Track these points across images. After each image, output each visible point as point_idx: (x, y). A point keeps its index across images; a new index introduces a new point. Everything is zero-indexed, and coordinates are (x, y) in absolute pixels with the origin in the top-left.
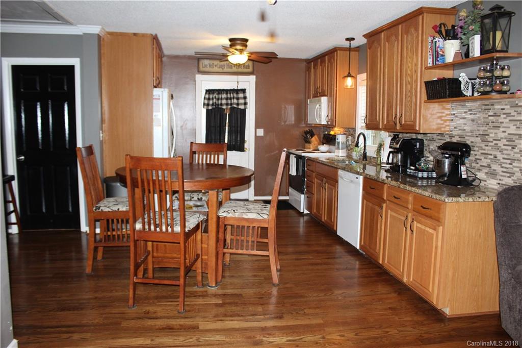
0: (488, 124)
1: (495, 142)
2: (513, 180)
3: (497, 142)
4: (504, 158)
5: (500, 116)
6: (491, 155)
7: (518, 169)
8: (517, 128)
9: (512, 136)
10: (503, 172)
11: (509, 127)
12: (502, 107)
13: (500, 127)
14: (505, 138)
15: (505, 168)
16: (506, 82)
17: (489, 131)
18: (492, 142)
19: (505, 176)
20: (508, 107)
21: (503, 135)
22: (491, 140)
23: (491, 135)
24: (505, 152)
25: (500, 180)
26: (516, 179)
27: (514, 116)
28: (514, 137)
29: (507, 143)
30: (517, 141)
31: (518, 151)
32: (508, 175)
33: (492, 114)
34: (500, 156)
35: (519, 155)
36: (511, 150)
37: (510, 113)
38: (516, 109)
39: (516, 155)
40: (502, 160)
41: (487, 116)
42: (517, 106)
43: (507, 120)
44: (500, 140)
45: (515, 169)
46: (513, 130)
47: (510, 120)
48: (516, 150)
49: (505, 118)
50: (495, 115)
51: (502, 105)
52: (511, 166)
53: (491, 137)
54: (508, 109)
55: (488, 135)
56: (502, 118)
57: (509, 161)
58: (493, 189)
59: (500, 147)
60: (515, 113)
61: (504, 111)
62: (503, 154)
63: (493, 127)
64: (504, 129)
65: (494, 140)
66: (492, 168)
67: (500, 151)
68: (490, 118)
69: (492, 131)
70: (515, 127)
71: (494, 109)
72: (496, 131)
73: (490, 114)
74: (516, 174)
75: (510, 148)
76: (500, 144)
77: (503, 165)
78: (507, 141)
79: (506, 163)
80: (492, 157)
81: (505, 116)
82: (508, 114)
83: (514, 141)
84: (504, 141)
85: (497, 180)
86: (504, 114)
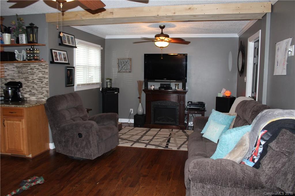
0: (28, 73)
1: (32, 81)
2: (43, 96)
3: (33, 81)
4: (38, 87)
5: (33, 69)
6: (31, 86)
7: (45, 91)
8: (43, 74)
9: (41, 78)
10: (38, 93)
11: (39, 74)
12: (35, 66)
13: (34, 74)
14: (38, 79)
15: (39, 91)
16: (36, 56)
17: (29, 76)
18: (31, 81)
19: (39, 95)
20: (38, 66)
21: (36, 77)
22: (30, 80)
23: (30, 78)
24: (38, 84)
25: (37, 96)
26: (45, 95)
27: (41, 69)
28: (42, 78)
29: (39, 81)
30: (43, 80)
31: (44, 84)
32: (41, 94)
33: (29, 68)
34: (35, 86)
35: (45, 85)
36: (41, 84)
37: (39, 68)
38: (42, 67)
39: (43, 85)
40: (37, 88)
41: (27, 69)
42: (42, 65)
43: (38, 71)
44: (35, 80)
45: (44, 91)
46: (41, 75)
47: (39, 71)
48: (43, 83)
49: (36, 70)
50: (31, 69)
51: (35, 65)
52: (41, 90)
53: (30, 79)
54: (37, 67)
55: (29, 78)
56: (35, 70)
57: (41, 88)
58: (35, 101)
59: (35, 82)
60: (41, 68)
61: (36, 67)
62: (37, 85)
63: (31, 74)
64: (36, 75)
65: (32, 80)
66: (32, 92)
67: (36, 84)
68: (28, 70)
69: (30, 76)
70: (42, 74)
71: (30, 66)
72: (32, 76)
73: (28, 68)
74: (45, 93)
75: (40, 82)
76: (35, 81)
77: (38, 90)
78: (39, 80)
79: (39, 89)
80: (32, 87)
81: (36, 69)
82: (38, 69)
83: (42, 80)
84: (37, 80)
85: (35, 96)
86: (36, 68)
